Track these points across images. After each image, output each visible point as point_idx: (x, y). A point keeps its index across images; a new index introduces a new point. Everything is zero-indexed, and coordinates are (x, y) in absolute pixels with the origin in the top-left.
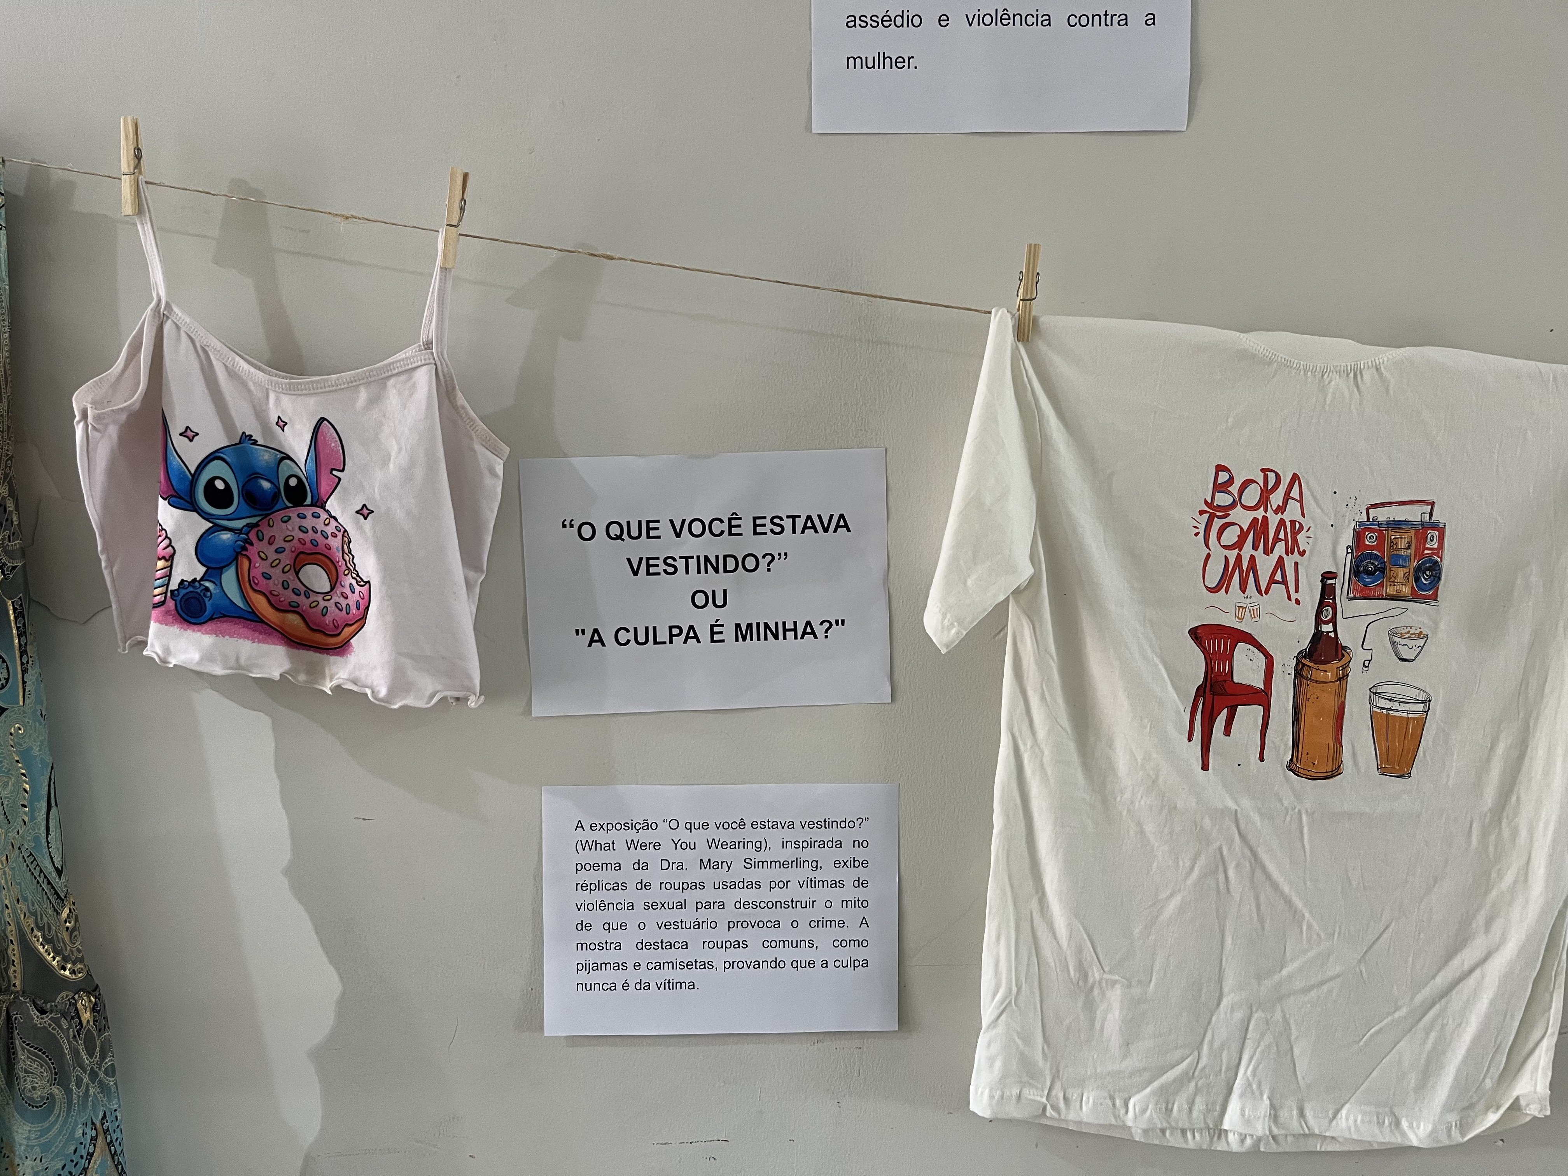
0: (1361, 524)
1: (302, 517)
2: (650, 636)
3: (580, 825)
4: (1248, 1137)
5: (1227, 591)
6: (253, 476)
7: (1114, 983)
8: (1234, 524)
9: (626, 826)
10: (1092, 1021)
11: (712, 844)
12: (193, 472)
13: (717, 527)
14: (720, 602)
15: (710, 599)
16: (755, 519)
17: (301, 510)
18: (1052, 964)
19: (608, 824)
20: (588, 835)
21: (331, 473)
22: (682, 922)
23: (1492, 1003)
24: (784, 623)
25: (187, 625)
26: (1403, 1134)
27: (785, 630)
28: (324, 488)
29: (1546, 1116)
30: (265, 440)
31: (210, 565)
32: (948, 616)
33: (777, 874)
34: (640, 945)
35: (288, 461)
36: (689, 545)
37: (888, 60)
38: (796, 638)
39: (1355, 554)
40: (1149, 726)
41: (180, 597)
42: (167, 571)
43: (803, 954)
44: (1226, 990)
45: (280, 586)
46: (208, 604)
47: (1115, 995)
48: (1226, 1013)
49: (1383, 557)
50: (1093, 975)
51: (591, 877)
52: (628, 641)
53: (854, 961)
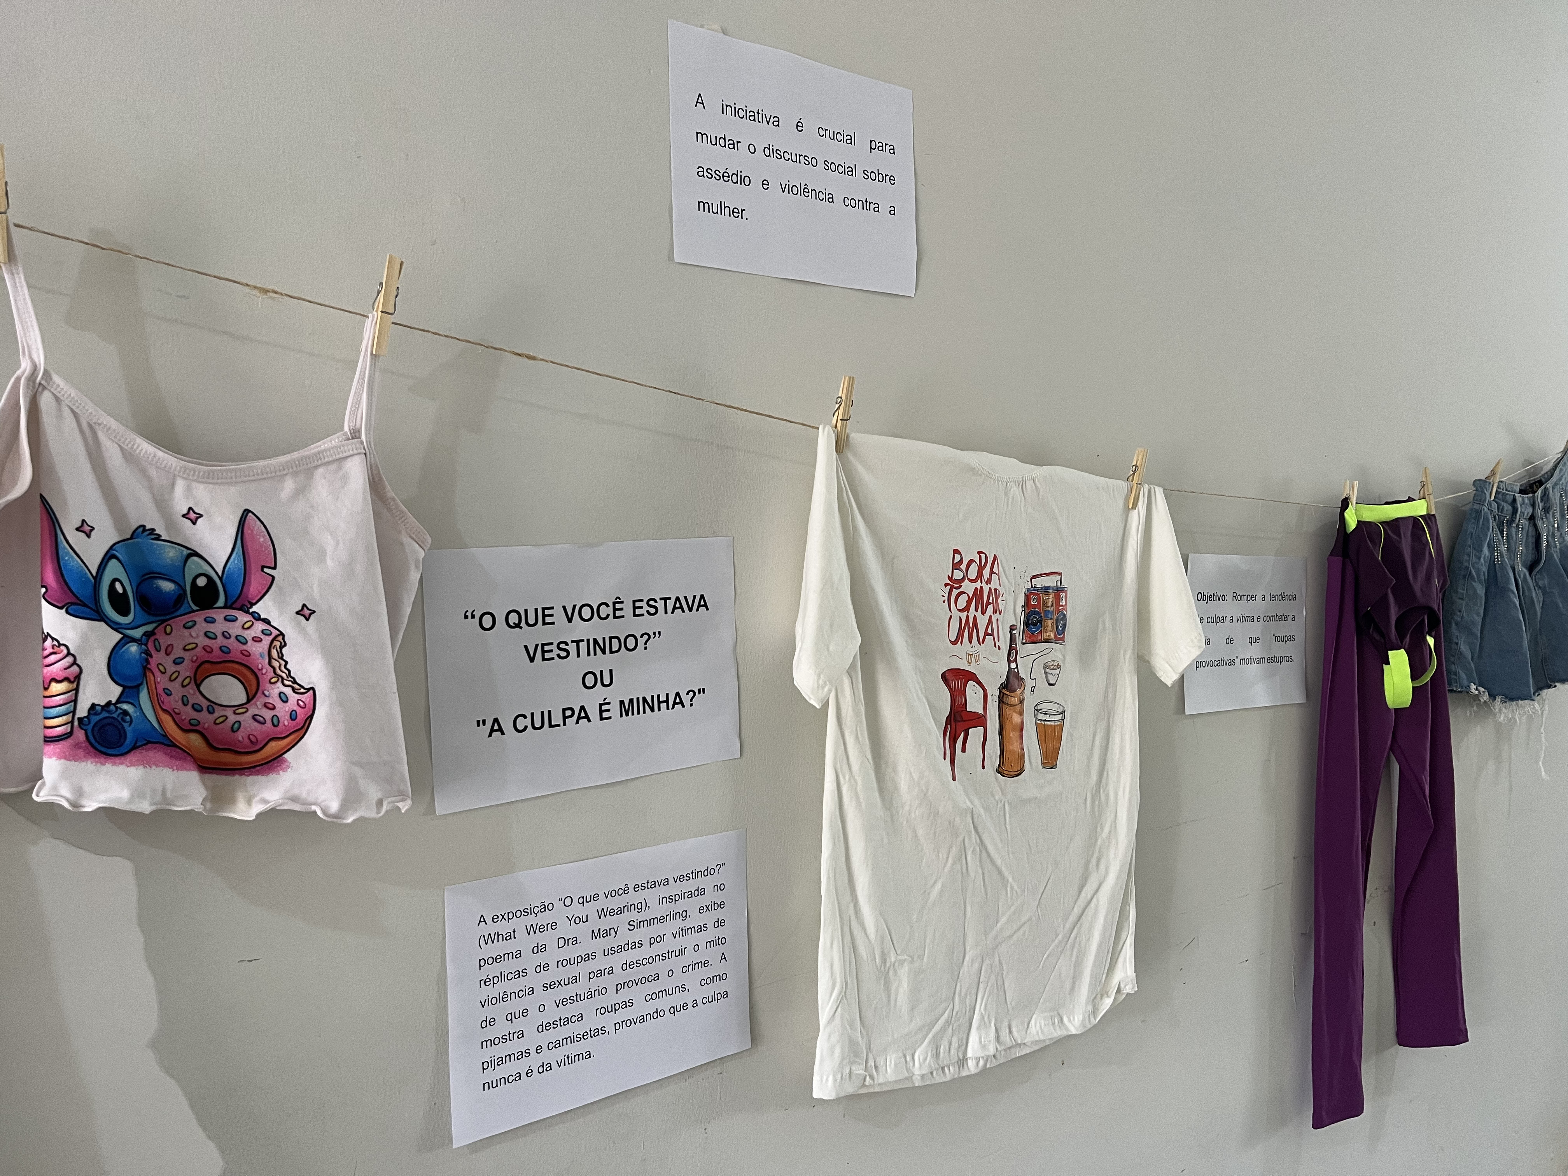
0: (1028, 590)
1: (210, 621)
2: (546, 721)
3: (482, 920)
4: (981, 1060)
5: (961, 644)
6: (146, 577)
7: (904, 961)
8: (964, 593)
9: (526, 912)
10: (889, 996)
11: (602, 913)
12: (94, 574)
13: (604, 611)
14: (606, 682)
15: (599, 678)
16: (634, 602)
17: (210, 613)
18: (865, 958)
19: (508, 913)
20: (490, 928)
21: (263, 571)
22: (577, 995)
23: (1106, 919)
24: (659, 696)
25: (105, 758)
26: (1067, 1029)
27: (659, 702)
28: (254, 588)
29: (1135, 991)
30: (170, 536)
31: (126, 684)
32: (822, 676)
33: (655, 930)
34: (540, 1028)
35: (195, 558)
36: (581, 630)
37: (727, 209)
38: (668, 709)
39: (1026, 611)
40: (925, 751)
41: (91, 725)
42: (71, 696)
43: (677, 999)
44: (968, 948)
45: (180, 702)
46: (129, 730)
47: (904, 973)
48: (968, 966)
49: (1041, 613)
50: (890, 959)
51: (493, 970)
52: (526, 727)
53: (717, 994)
